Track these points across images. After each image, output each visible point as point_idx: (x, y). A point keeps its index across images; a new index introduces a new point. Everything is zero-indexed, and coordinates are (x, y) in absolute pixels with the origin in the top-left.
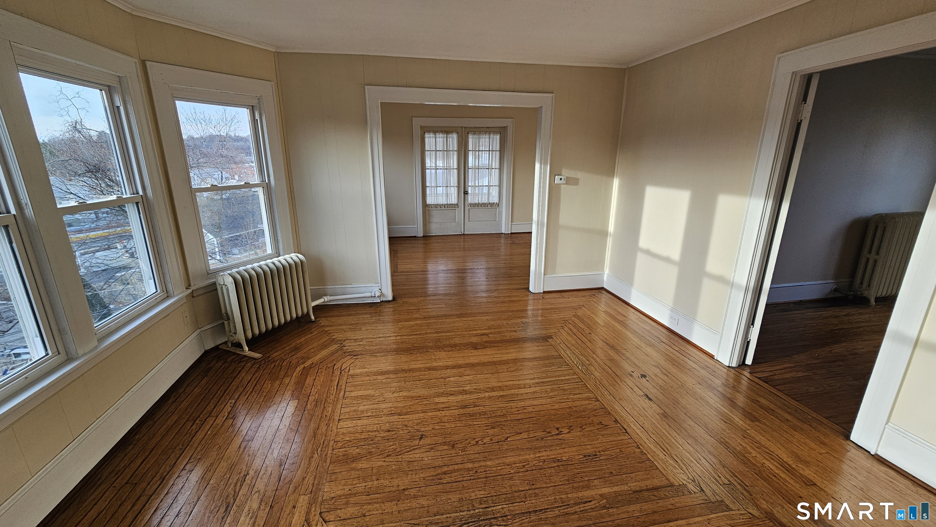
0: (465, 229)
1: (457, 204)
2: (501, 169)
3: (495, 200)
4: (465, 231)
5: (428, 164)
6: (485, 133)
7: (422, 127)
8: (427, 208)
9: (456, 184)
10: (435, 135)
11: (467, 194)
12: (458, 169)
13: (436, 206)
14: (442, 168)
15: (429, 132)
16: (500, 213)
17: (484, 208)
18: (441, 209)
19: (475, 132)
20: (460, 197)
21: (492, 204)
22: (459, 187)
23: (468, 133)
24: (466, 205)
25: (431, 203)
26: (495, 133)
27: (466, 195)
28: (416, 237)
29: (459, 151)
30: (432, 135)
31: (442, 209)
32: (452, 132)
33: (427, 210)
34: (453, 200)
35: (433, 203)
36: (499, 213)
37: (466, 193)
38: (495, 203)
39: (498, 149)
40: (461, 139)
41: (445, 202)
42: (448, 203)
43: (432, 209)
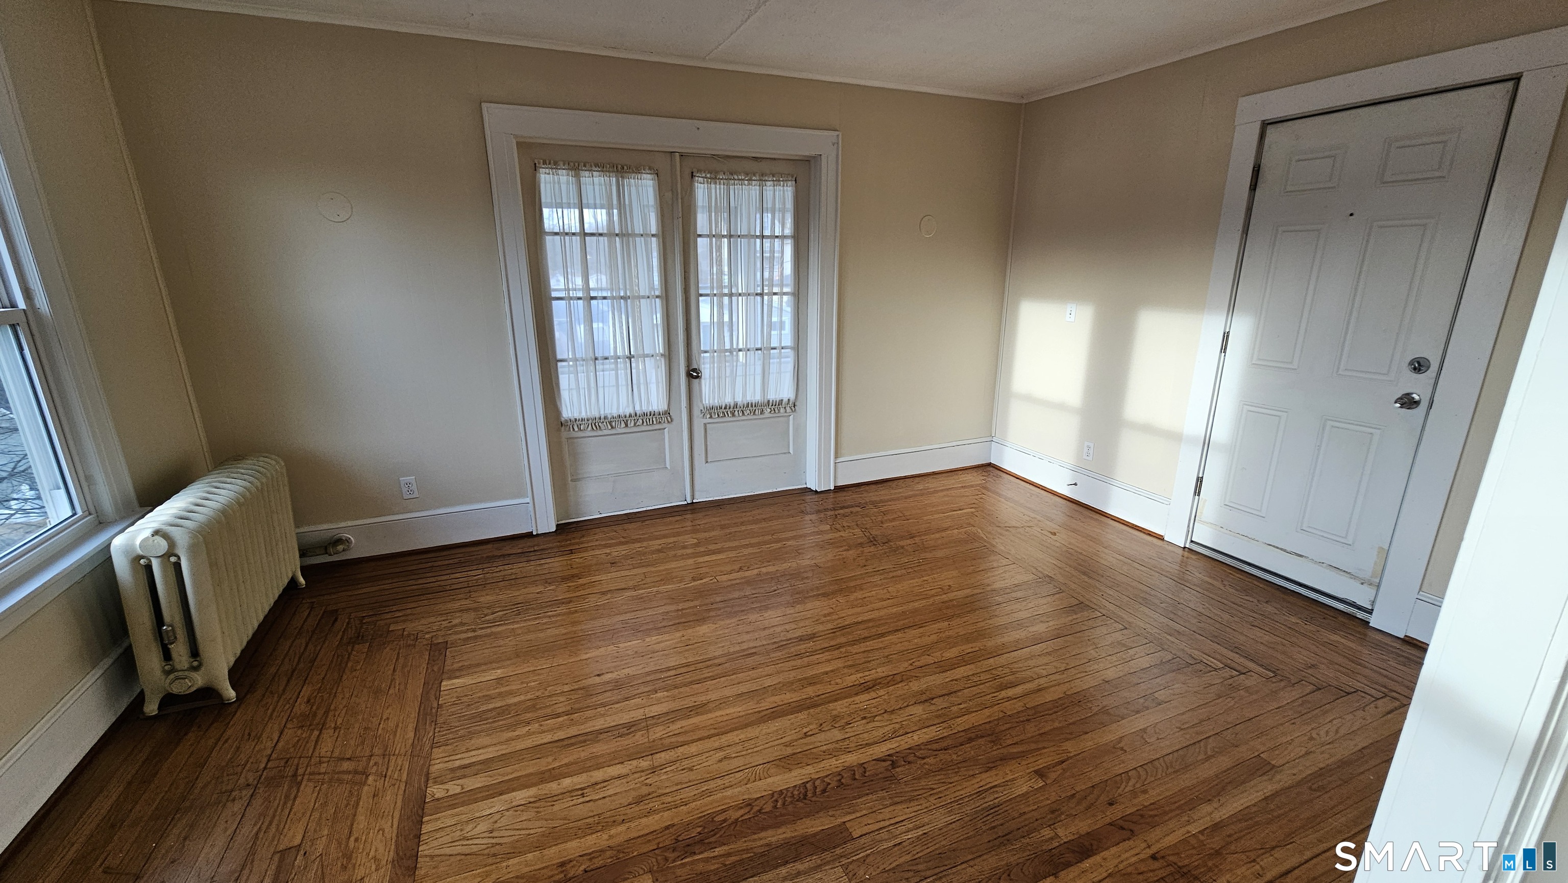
0: (697, 487)
1: (667, 413)
2: (799, 296)
3: (784, 390)
4: (697, 494)
5: (557, 283)
6: (749, 176)
7: (524, 146)
8: (564, 434)
9: (660, 348)
10: (577, 176)
11: (697, 377)
12: (666, 297)
13: (596, 423)
14: (609, 294)
15: (554, 164)
16: (800, 430)
17: (750, 417)
18: (613, 431)
19: (717, 172)
20: (673, 388)
21: (776, 406)
22: (669, 355)
23: (692, 176)
24: (696, 412)
25: (577, 416)
26: (778, 177)
27: (696, 381)
28: (530, 535)
29: (664, 236)
30: (564, 178)
31: (619, 431)
32: (637, 169)
33: (564, 440)
34: (656, 401)
35: (584, 415)
36: (796, 430)
37: (693, 374)
38: (785, 400)
39: (788, 231)
40: (669, 195)
41: (625, 409)
42: (638, 408)
43: (581, 434)
